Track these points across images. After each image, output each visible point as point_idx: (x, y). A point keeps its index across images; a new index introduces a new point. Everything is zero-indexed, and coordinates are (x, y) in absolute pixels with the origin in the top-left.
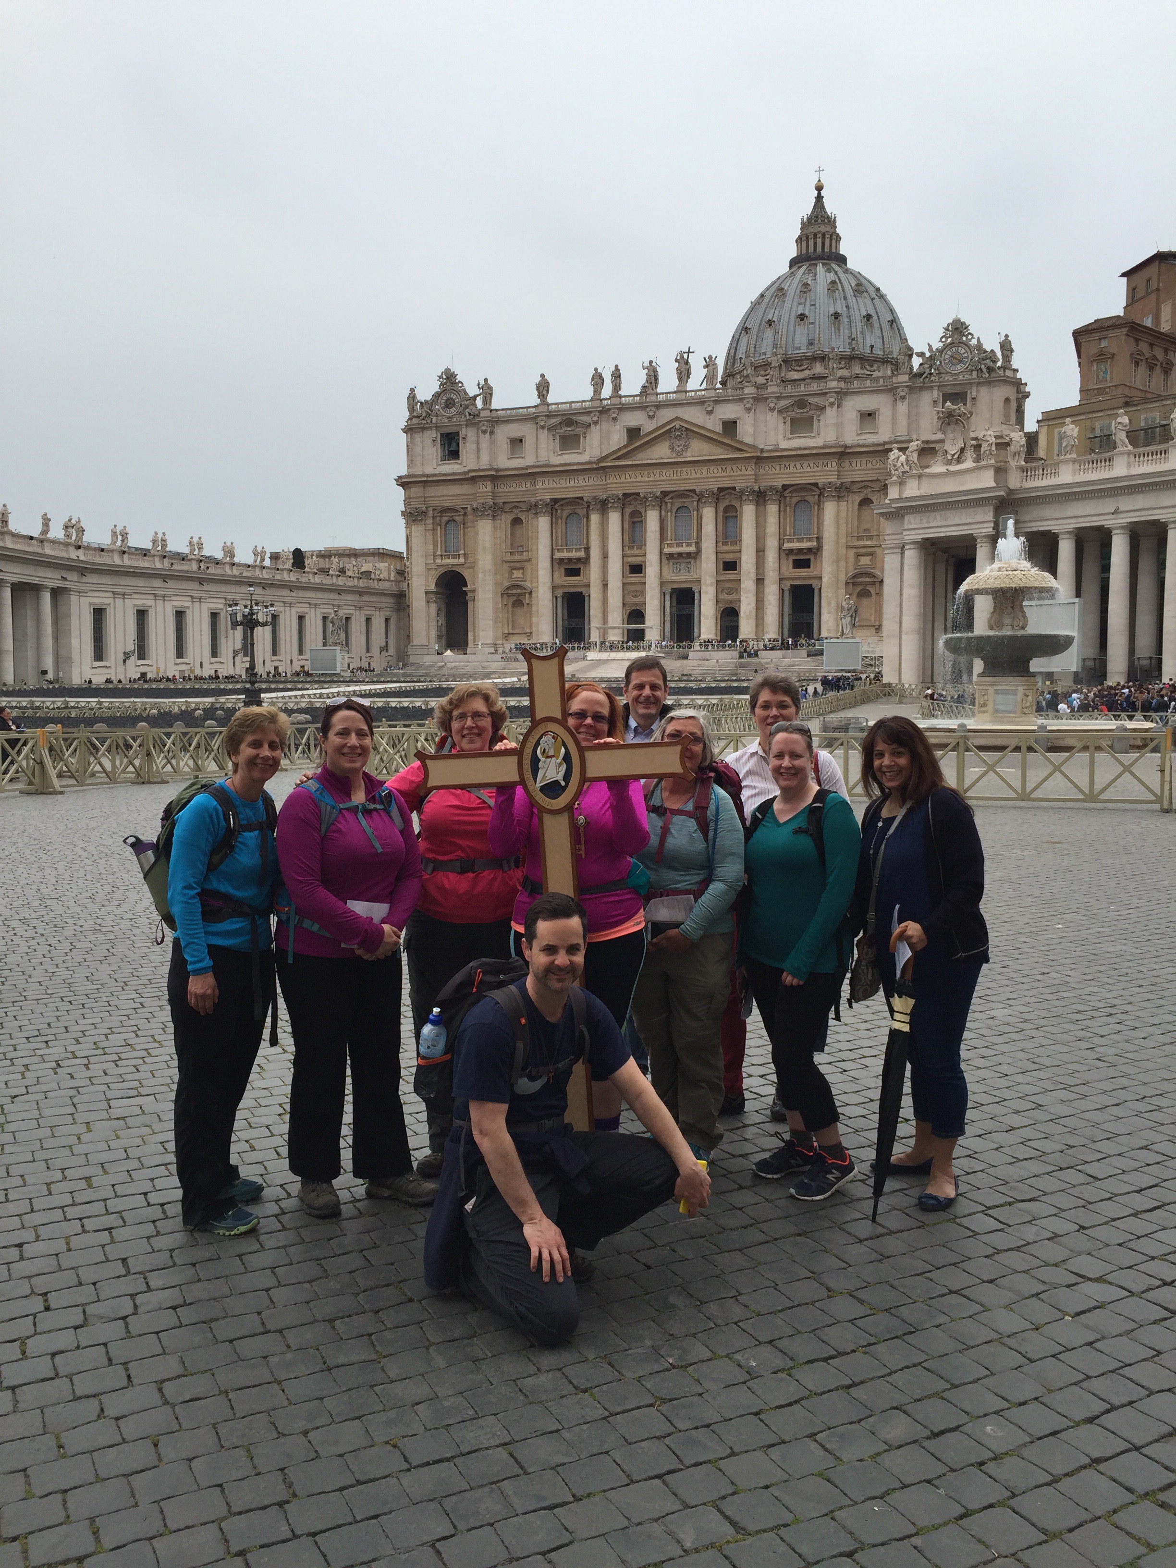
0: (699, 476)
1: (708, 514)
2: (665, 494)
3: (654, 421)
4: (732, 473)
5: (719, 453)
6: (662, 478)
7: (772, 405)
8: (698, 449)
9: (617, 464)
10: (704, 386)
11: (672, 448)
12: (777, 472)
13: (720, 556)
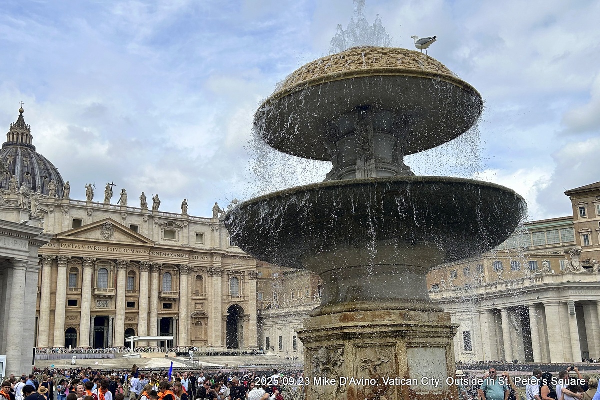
0: (119, 253)
1: (122, 275)
2: (98, 259)
3: (91, 218)
4: (137, 254)
5: (130, 242)
6: (96, 251)
7: (156, 221)
8: (118, 238)
9: (70, 238)
10: (120, 205)
11: (103, 235)
12: (159, 256)
13: (128, 299)
